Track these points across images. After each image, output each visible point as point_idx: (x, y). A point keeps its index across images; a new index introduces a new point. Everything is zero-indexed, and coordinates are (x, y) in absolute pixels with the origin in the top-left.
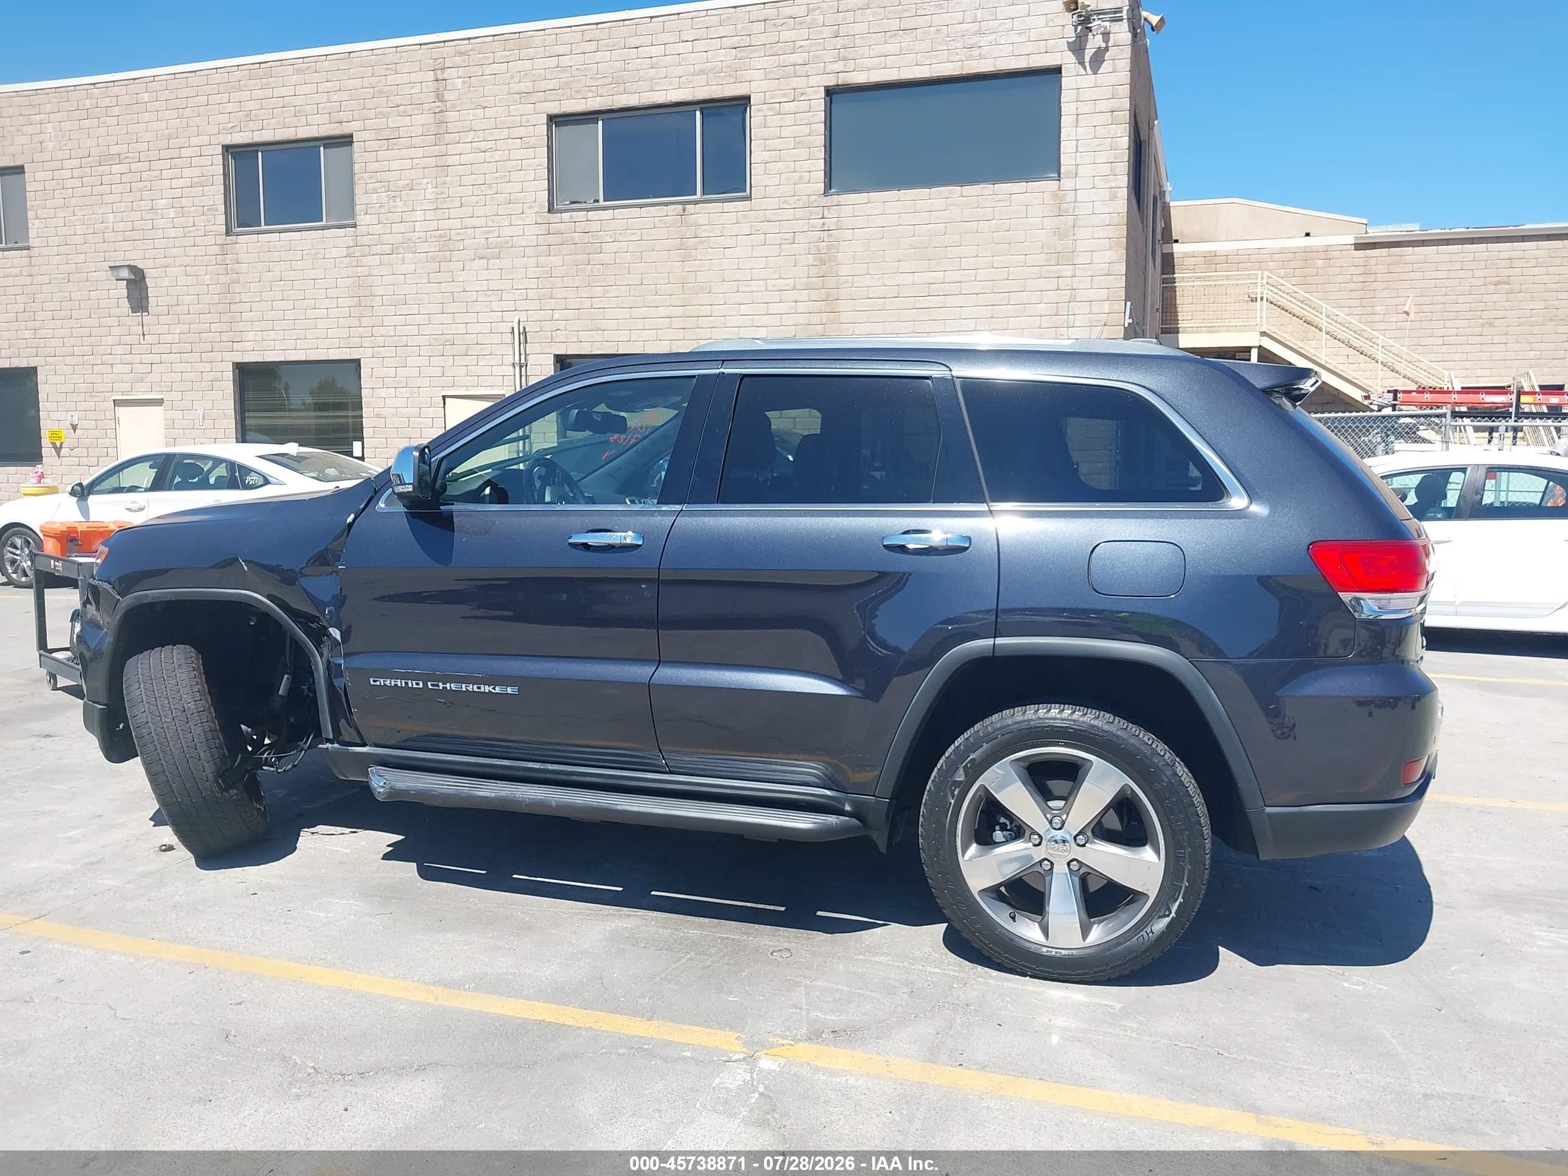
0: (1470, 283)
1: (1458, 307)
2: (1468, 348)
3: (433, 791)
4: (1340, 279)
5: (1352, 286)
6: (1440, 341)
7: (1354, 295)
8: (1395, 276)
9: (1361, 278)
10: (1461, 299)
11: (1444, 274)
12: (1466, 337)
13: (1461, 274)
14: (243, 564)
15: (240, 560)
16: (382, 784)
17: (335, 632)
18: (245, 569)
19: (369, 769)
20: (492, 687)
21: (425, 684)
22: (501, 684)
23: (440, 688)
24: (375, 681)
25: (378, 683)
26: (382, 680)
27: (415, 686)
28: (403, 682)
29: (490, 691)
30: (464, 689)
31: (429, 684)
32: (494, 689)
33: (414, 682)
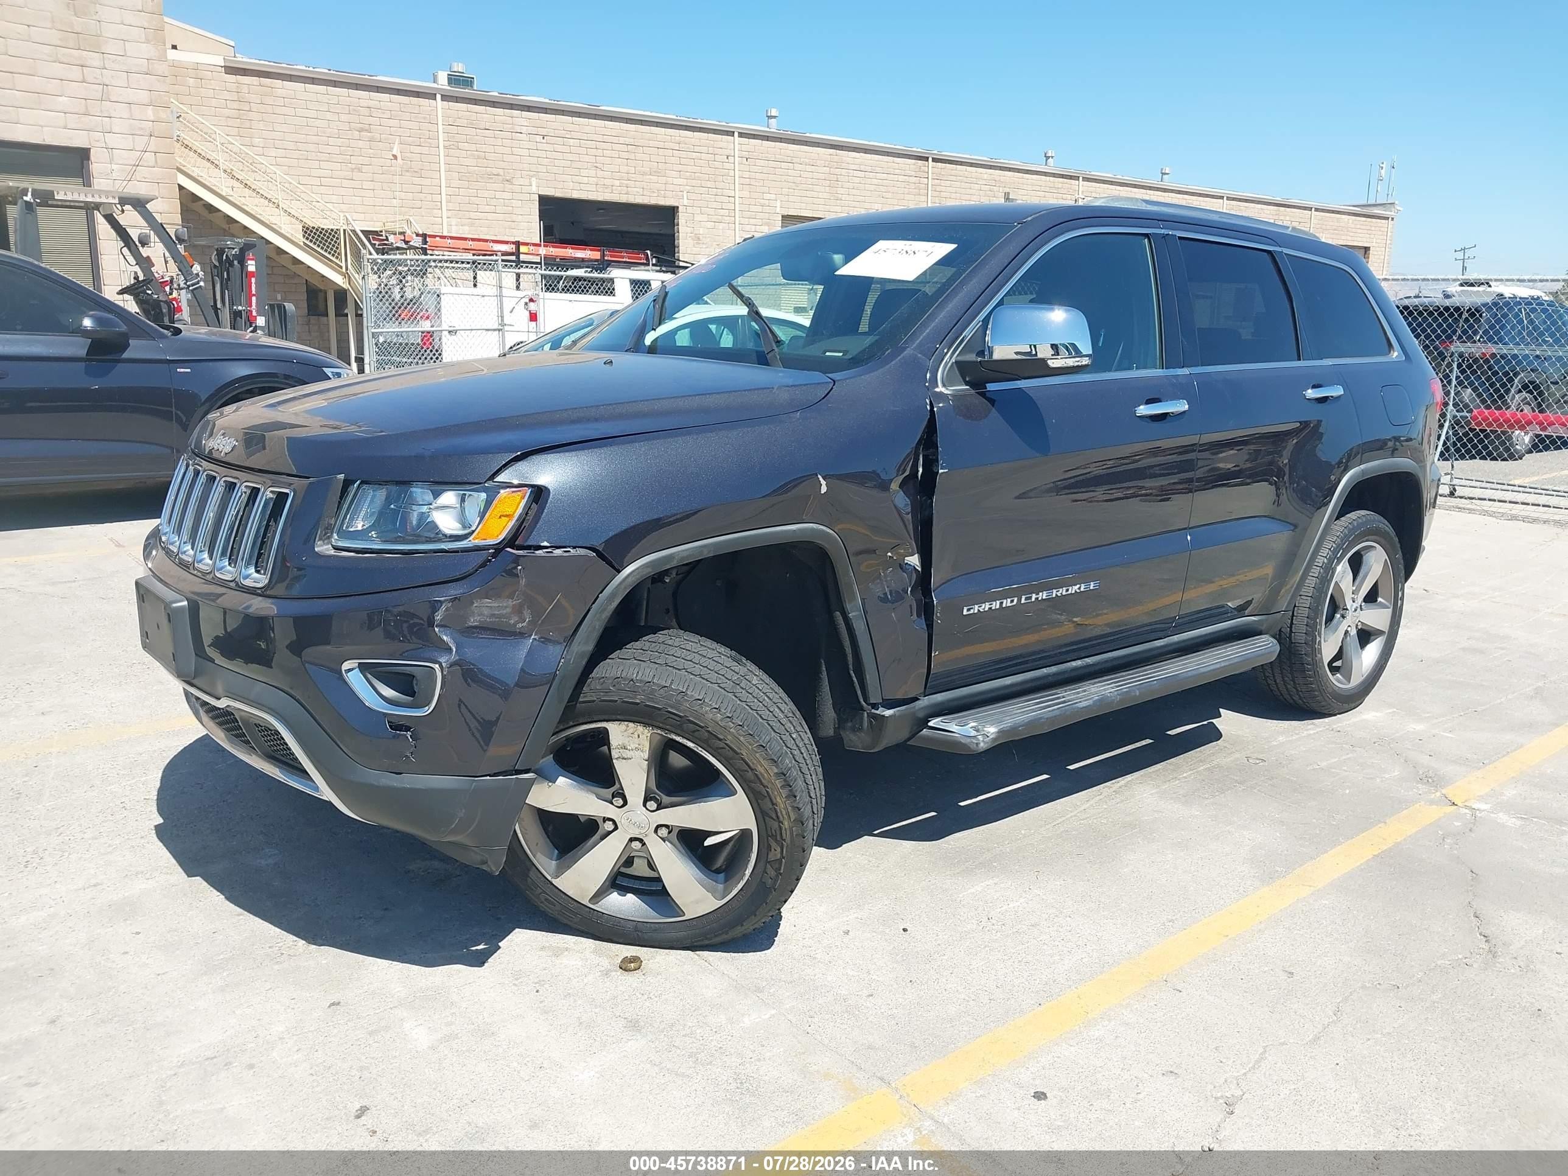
0: (337, 126)
1: (330, 149)
2: (342, 191)
3: (1041, 718)
4: (214, 102)
5: (227, 112)
6: (317, 181)
7: (230, 122)
8: (269, 109)
9: (236, 105)
10: (331, 141)
11: (313, 114)
12: (340, 180)
13: (329, 116)
14: (823, 482)
15: (819, 476)
16: (973, 733)
17: (914, 560)
18: (824, 489)
19: (930, 724)
20: (1078, 586)
21: (1020, 600)
22: (1086, 581)
23: (1033, 599)
24: (969, 610)
25: (972, 611)
26: (976, 607)
27: (1009, 604)
28: (998, 602)
29: (1076, 591)
30: (1054, 596)
31: (1023, 598)
32: (1079, 588)
33: (1009, 600)
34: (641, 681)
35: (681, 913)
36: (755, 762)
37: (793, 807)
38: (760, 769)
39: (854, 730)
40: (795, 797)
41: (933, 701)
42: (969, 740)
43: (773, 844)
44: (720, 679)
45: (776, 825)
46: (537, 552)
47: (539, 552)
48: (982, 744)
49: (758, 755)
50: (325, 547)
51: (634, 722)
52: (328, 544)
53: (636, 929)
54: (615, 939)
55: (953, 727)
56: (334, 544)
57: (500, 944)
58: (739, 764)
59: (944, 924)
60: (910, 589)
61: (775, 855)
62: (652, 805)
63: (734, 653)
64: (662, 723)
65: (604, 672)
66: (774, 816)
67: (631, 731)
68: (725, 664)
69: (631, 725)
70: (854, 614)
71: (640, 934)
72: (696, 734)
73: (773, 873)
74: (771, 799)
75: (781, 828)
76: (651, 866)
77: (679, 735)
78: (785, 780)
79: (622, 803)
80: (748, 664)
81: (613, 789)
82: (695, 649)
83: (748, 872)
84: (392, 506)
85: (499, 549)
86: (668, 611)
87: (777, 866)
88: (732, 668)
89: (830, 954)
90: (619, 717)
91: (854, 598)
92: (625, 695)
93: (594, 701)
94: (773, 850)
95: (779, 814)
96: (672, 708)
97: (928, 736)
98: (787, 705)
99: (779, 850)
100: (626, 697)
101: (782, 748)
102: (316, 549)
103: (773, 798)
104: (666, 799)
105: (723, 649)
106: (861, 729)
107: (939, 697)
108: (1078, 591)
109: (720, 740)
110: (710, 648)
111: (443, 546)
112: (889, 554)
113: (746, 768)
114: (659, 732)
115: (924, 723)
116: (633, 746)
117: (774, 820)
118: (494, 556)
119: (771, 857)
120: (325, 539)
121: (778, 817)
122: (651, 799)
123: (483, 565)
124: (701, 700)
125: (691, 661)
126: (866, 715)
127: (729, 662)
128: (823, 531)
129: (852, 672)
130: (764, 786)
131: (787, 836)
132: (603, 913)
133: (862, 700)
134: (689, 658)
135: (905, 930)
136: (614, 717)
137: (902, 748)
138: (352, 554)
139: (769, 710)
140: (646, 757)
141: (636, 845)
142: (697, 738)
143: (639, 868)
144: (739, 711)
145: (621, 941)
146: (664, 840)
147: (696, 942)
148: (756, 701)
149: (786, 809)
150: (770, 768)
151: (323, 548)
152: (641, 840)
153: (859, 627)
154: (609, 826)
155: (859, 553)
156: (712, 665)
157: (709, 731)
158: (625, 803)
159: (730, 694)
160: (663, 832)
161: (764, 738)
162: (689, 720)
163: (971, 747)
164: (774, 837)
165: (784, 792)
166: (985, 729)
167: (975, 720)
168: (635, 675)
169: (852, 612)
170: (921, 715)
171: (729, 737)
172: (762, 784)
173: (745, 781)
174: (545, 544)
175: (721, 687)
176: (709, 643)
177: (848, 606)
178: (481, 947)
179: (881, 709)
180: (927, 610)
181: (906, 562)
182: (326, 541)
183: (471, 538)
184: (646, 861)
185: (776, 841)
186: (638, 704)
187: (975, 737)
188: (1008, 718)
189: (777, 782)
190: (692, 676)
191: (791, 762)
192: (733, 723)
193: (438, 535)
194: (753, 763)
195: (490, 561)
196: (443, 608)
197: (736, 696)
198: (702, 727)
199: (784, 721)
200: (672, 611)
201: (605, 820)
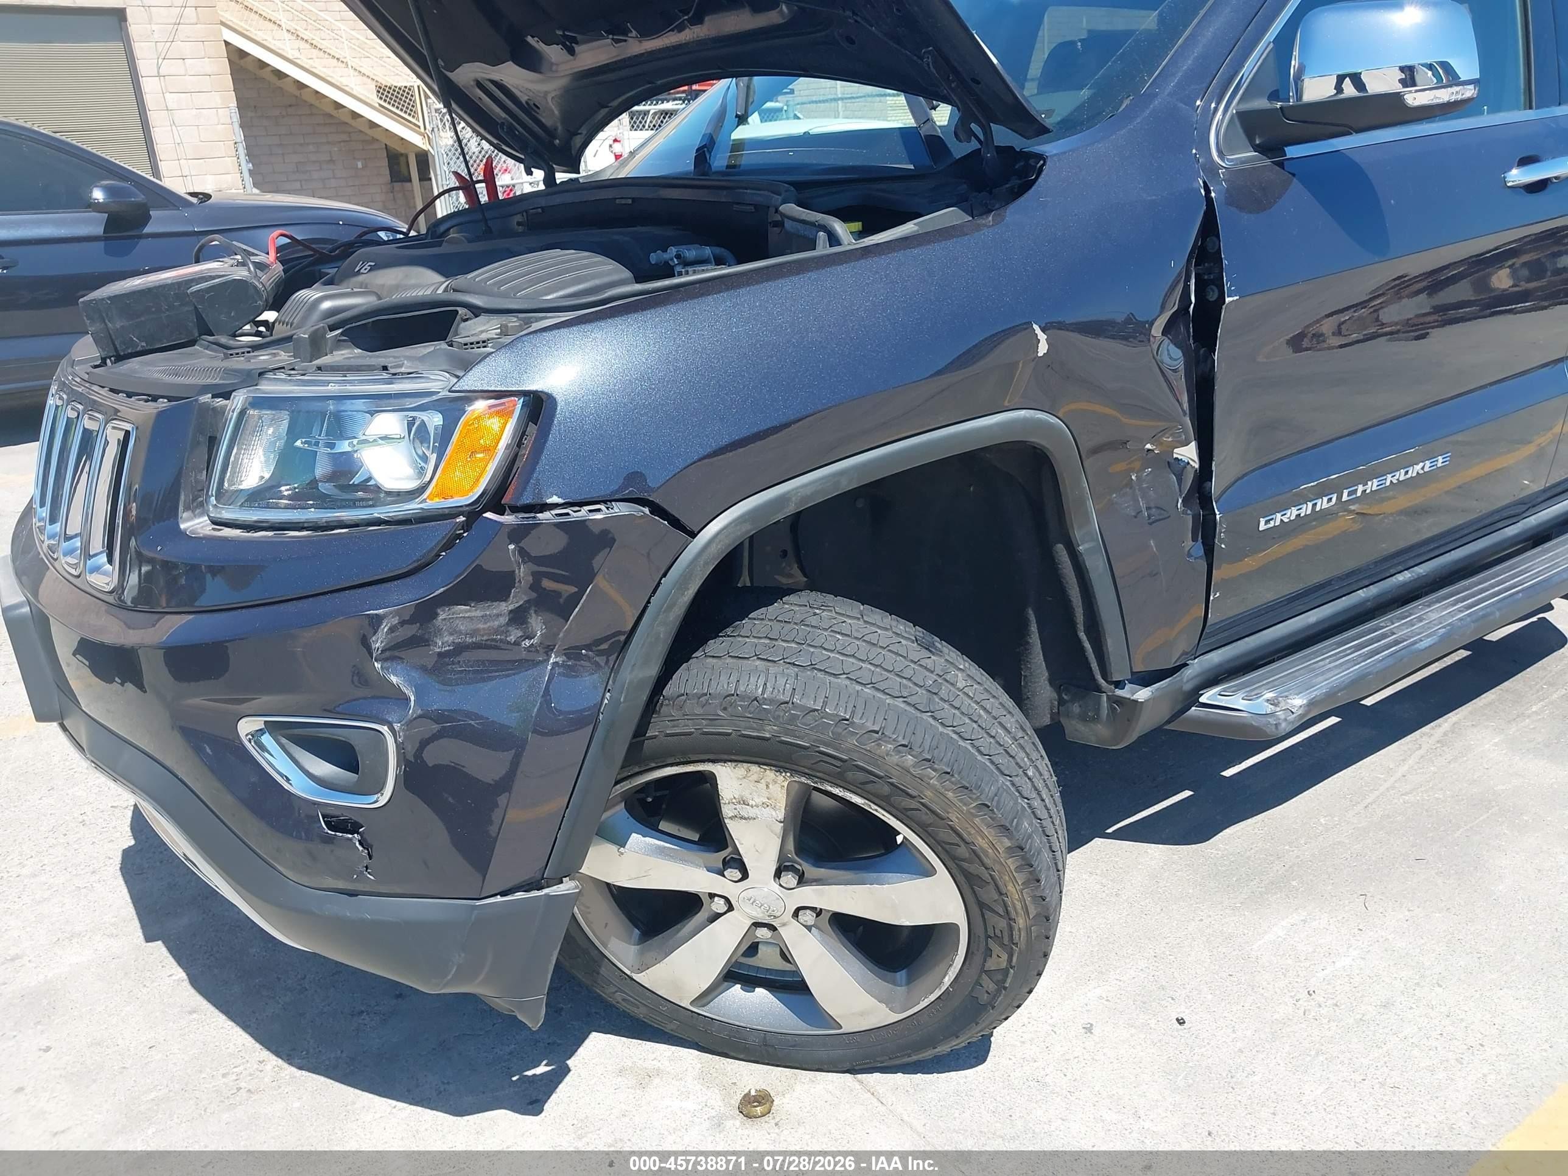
14: (1042, 337)
15: (1035, 327)
16: (1270, 708)
17: (1189, 453)
18: (1043, 349)
19: (1202, 699)
20: (1421, 464)
21: (1340, 497)
22: (1431, 456)
23: (1359, 494)
24: (1267, 522)
25: (1272, 524)
26: (1279, 515)
27: (1325, 505)
28: (1310, 504)
29: (1418, 473)
30: (1388, 483)
31: (1346, 493)
32: (1423, 468)
33: (1325, 499)
34: (771, 701)
35: (835, 1025)
36: (973, 832)
37: (1034, 897)
38: (981, 842)
39: (1083, 718)
40: (1038, 881)
41: (1206, 666)
42: (1263, 720)
43: (996, 949)
44: (906, 687)
45: (1002, 924)
46: (539, 515)
47: (545, 516)
48: (1283, 725)
49: (977, 820)
50: (197, 521)
51: (759, 764)
52: (201, 515)
53: (765, 1044)
54: (732, 1054)
55: (1237, 701)
56: (212, 515)
57: (569, 1062)
58: (945, 835)
59: (1240, 1007)
60: (1180, 501)
61: (998, 963)
62: (790, 879)
63: (919, 631)
64: (809, 769)
65: (706, 685)
66: (1001, 911)
67: (755, 777)
68: (911, 657)
69: (755, 768)
70: (1086, 546)
71: (770, 1050)
72: (869, 787)
73: (991, 987)
74: (996, 885)
75: (1011, 929)
76: (785, 956)
77: (838, 786)
78: (1023, 858)
79: (740, 876)
80: (945, 650)
81: (724, 854)
82: (857, 631)
83: (947, 980)
84: (298, 443)
85: (473, 513)
86: (785, 554)
87: (1000, 977)
88: (922, 662)
89: (1069, 1076)
90: (733, 757)
91: (1087, 520)
92: (743, 724)
93: (690, 734)
94: (994, 956)
95: (1010, 909)
96: (827, 745)
97: (1199, 717)
98: (1013, 716)
99: (1005, 957)
100: (746, 728)
101: (1016, 803)
102: (182, 526)
103: (1000, 884)
104: (810, 871)
105: (903, 627)
106: (1096, 719)
107: (1216, 658)
108: (1421, 472)
109: (912, 797)
110: (879, 627)
111: (378, 513)
112: (1148, 446)
113: (957, 840)
114: (803, 780)
115: (1192, 697)
116: (758, 800)
117: (1001, 916)
118: (467, 526)
119: (991, 965)
120: (197, 507)
121: (1007, 912)
122: (787, 869)
123: (449, 545)
124: (877, 732)
125: (853, 656)
126: (1104, 698)
127: (916, 652)
128: (1039, 420)
129: (1083, 636)
130: (986, 868)
131: (1021, 938)
132: (712, 1019)
133: (1099, 677)
134: (849, 650)
135: (1181, 1022)
136: (726, 757)
137: (1157, 737)
138: (237, 533)
139: (988, 734)
140: (781, 816)
141: (763, 933)
142: (868, 792)
143: (768, 958)
144: (943, 747)
145: (742, 1056)
146: (809, 928)
147: (859, 1065)
148: (967, 721)
149: (1023, 900)
150: (999, 841)
151: (195, 524)
152: (772, 928)
153: (1096, 566)
154: (719, 905)
155: (1095, 451)
156: (890, 661)
157: (892, 784)
158: (745, 875)
159: (925, 716)
160: (808, 917)
161: (987, 790)
162: (857, 766)
163: (1268, 730)
164: (998, 939)
165: (1020, 878)
166: (1289, 701)
167: (1271, 687)
168: (760, 691)
169: (1082, 544)
170: (1188, 687)
171: (928, 793)
172: (983, 865)
173: (954, 858)
174: (555, 499)
175: (909, 704)
176: (877, 616)
177: (1077, 534)
178: (541, 1069)
179: (1128, 686)
180: (1206, 530)
181: (1175, 456)
182: (198, 511)
183: (425, 496)
184: (778, 949)
185: (1002, 945)
186: (767, 739)
187: (1272, 714)
188: (1320, 678)
189: (1009, 861)
190: (859, 688)
191: (1031, 824)
192: (935, 770)
193: (373, 492)
194: (969, 834)
195: (460, 536)
196: (385, 628)
197: (935, 718)
198: (880, 777)
199: (1014, 749)
200: (790, 553)
201: (712, 896)
